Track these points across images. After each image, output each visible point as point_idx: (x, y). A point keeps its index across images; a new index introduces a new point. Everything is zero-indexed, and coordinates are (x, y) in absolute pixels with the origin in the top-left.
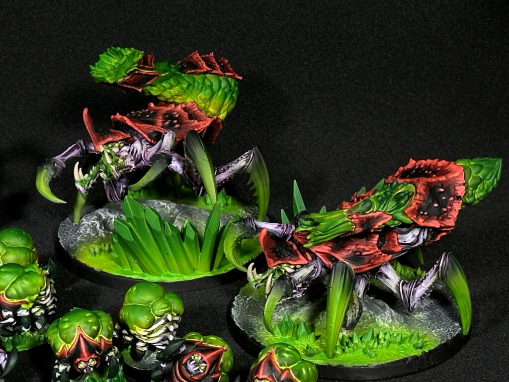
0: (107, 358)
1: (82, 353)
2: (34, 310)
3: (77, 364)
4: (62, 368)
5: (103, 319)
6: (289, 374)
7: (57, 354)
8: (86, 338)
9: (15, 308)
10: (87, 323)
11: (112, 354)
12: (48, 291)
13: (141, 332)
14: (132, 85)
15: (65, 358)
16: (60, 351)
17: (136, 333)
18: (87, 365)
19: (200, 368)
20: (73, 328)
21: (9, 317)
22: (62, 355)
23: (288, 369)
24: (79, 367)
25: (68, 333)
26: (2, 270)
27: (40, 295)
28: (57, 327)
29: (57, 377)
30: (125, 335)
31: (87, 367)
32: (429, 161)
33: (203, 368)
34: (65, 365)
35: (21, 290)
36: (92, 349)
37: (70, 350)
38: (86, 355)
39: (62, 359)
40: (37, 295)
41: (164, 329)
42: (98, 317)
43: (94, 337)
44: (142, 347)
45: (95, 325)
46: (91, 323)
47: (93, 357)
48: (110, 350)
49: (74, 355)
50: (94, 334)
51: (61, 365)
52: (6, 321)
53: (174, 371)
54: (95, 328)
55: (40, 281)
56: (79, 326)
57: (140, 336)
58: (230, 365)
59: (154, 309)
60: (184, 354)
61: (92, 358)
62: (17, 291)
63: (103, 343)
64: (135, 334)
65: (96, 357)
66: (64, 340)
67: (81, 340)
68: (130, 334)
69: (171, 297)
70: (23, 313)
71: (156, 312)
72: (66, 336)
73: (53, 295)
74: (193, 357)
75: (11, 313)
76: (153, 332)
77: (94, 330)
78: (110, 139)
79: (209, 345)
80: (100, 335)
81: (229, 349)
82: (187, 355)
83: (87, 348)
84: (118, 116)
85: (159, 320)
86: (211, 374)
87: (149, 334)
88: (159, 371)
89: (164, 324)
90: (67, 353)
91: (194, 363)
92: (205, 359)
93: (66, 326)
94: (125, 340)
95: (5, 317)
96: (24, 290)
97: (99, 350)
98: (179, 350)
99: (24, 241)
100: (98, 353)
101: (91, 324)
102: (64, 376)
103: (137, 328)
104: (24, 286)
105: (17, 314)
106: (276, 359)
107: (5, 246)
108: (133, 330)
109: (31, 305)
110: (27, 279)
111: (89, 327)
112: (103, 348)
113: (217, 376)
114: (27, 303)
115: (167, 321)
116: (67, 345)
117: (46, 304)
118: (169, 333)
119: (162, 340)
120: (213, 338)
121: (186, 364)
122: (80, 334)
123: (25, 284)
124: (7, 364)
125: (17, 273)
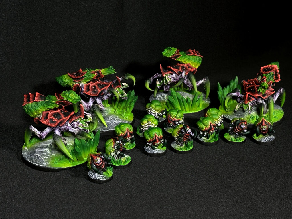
0: (216, 129)
3: (210, 132)
4: (206, 133)
9: (178, 121)
14: (173, 58)
16: (204, 129)
21: (178, 124)
25: (207, 124)
29: (204, 136)
31: (213, 132)
32: (266, 66)
35: (180, 116)
37: (208, 128)
39: (205, 131)
53: (235, 129)
56: (210, 121)
59: (218, 114)
62: (179, 116)
65: (214, 129)
66: (205, 126)
67: (211, 125)
75: (178, 122)
76: (219, 120)
78: (167, 73)
84: (169, 67)
85: (220, 117)
92: (245, 123)
93: (206, 122)
112: (215, 126)
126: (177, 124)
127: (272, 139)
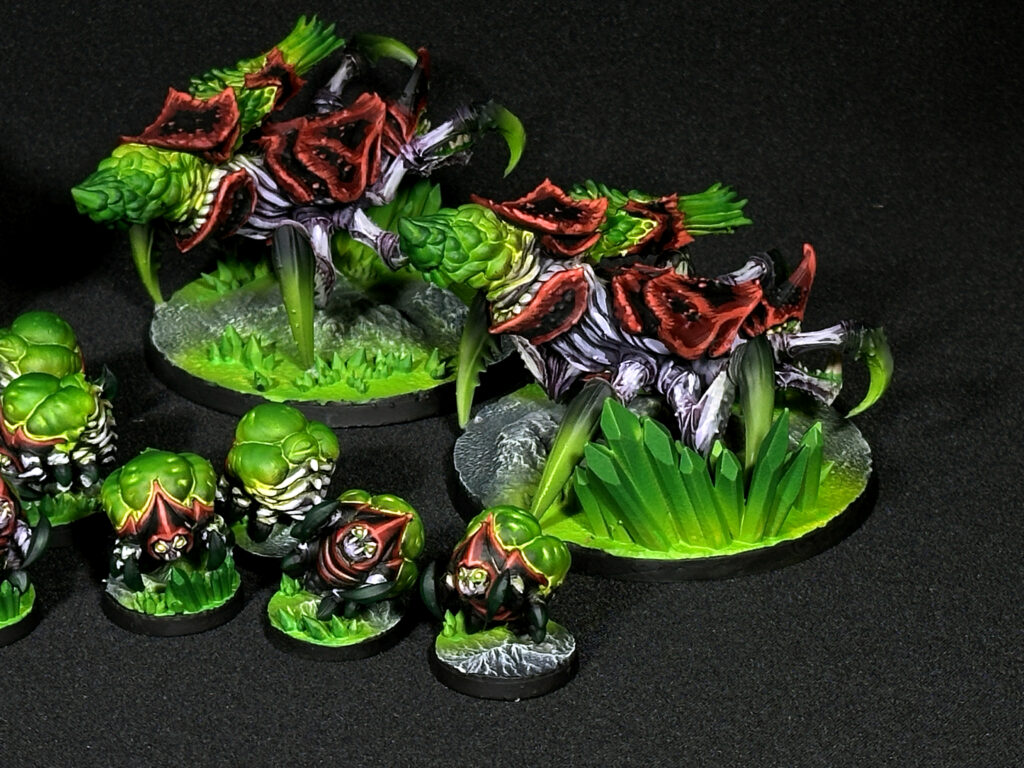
0: (205, 535)
1: (161, 525)
2: (77, 455)
3: (153, 546)
4: (126, 552)
5: (197, 467)
6: (519, 558)
7: (118, 528)
8: (168, 500)
9: (45, 451)
10: (170, 474)
11: (213, 527)
12: (102, 422)
13: (264, 490)
15: (132, 535)
16: (122, 524)
17: (255, 492)
18: (171, 547)
19: (366, 549)
20: (145, 484)
21: (33, 466)
22: (125, 531)
23: (518, 550)
24: (156, 550)
25: (137, 492)
26: (21, 384)
27: (88, 428)
28: (118, 481)
29: (118, 567)
30: (238, 496)
31: (170, 550)
33: (371, 550)
34: (131, 548)
36: (179, 519)
37: (140, 520)
38: (167, 529)
39: (126, 538)
40: (83, 428)
41: (303, 486)
42: (189, 465)
43: (182, 499)
44: (267, 517)
45: (184, 478)
46: (176, 473)
47: (180, 532)
48: (211, 520)
49: (148, 530)
50: (183, 494)
51: (124, 548)
52: (29, 474)
53: (321, 555)
54: (183, 482)
55: (87, 403)
56: (156, 480)
57: (263, 499)
58: (419, 545)
59: (288, 450)
60: (339, 526)
61: (179, 535)
62: (47, 421)
63: (197, 509)
64: (255, 495)
65: (186, 533)
66: (131, 504)
67: (160, 502)
68: (246, 495)
69: (316, 430)
70: (58, 459)
71: (291, 456)
72: (134, 497)
73: (111, 428)
74: (353, 532)
75: (36, 460)
76: (285, 490)
77: (182, 485)
79: (383, 511)
80: (192, 494)
81: (417, 519)
82: (343, 527)
83: (170, 517)
85: (295, 470)
86: (386, 561)
87: (278, 495)
88: (296, 557)
89: (304, 477)
90: (136, 526)
91: (356, 542)
92: (375, 533)
93: (133, 479)
94: (237, 505)
95: (26, 466)
96: (59, 418)
97: (192, 522)
98: (329, 519)
99: (58, 335)
100: (189, 526)
101: (177, 476)
102: (130, 566)
103: (258, 484)
104: (59, 412)
105: (47, 461)
106: (496, 531)
107: (25, 344)
108: (251, 487)
109: (72, 445)
110: (64, 400)
111: (173, 479)
112: (197, 518)
113: (396, 563)
114: (64, 442)
115: (310, 471)
116: (135, 513)
117: (98, 444)
118: (313, 493)
119: (302, 505)
120: (389, 499)
121: (342, 542)
122: (158, 493)
123: (61, 409)
124: (31, 547)
125: (47, 389)
126: (26, 470)
127: (529, 666)
